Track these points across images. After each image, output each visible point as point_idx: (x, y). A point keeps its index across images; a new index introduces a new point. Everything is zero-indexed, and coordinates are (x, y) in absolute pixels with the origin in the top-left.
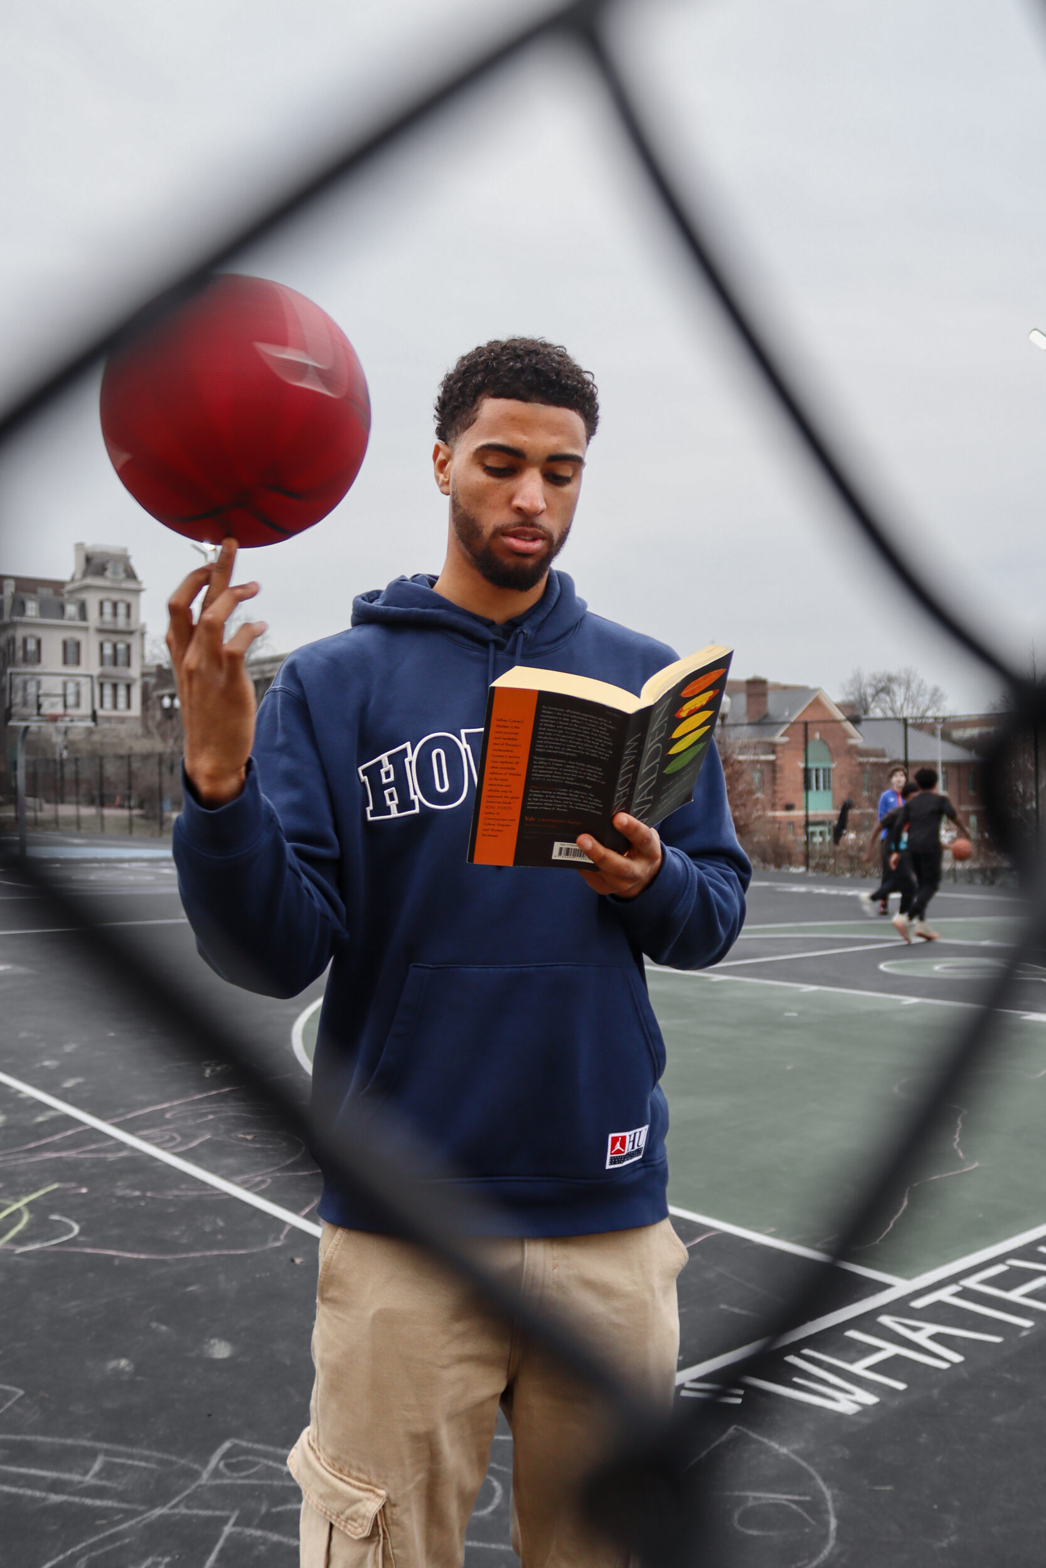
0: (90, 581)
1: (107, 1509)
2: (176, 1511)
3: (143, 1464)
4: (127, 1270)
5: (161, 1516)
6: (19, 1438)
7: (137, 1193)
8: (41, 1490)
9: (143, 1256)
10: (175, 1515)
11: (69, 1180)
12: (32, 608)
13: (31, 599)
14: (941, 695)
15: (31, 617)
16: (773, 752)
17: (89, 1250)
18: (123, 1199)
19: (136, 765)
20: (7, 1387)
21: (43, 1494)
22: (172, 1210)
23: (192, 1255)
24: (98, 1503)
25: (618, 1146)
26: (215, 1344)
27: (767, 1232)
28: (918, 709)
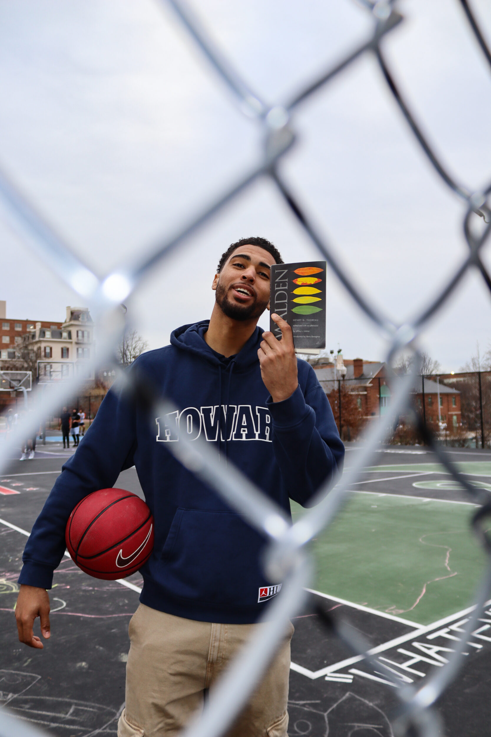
0: (73, 322)
1: (75, 730)
2: (105, 731)
3: (91, 709)
4: (86, 622)
5: (99, 733)
6: (38, 697)
7: (91, 588)
8: (47, 721)
9: (93, 616)
10: (104, 733)
11: (62, 582)
12: (48, 334)
13: (48, 331)
14: (439, 364)
15: (48, 338)
16: (366, 390)
17: (70, 614)
18: (85, 591)
19: (92, 400)
20: (34, 675)
21: (48, 723)
22: (105, 596)
23: (114, 616)
24: (72, 727)
25: (263, 593)
26: (123, 655)
27: (364, 604)
28: (429, 370)
